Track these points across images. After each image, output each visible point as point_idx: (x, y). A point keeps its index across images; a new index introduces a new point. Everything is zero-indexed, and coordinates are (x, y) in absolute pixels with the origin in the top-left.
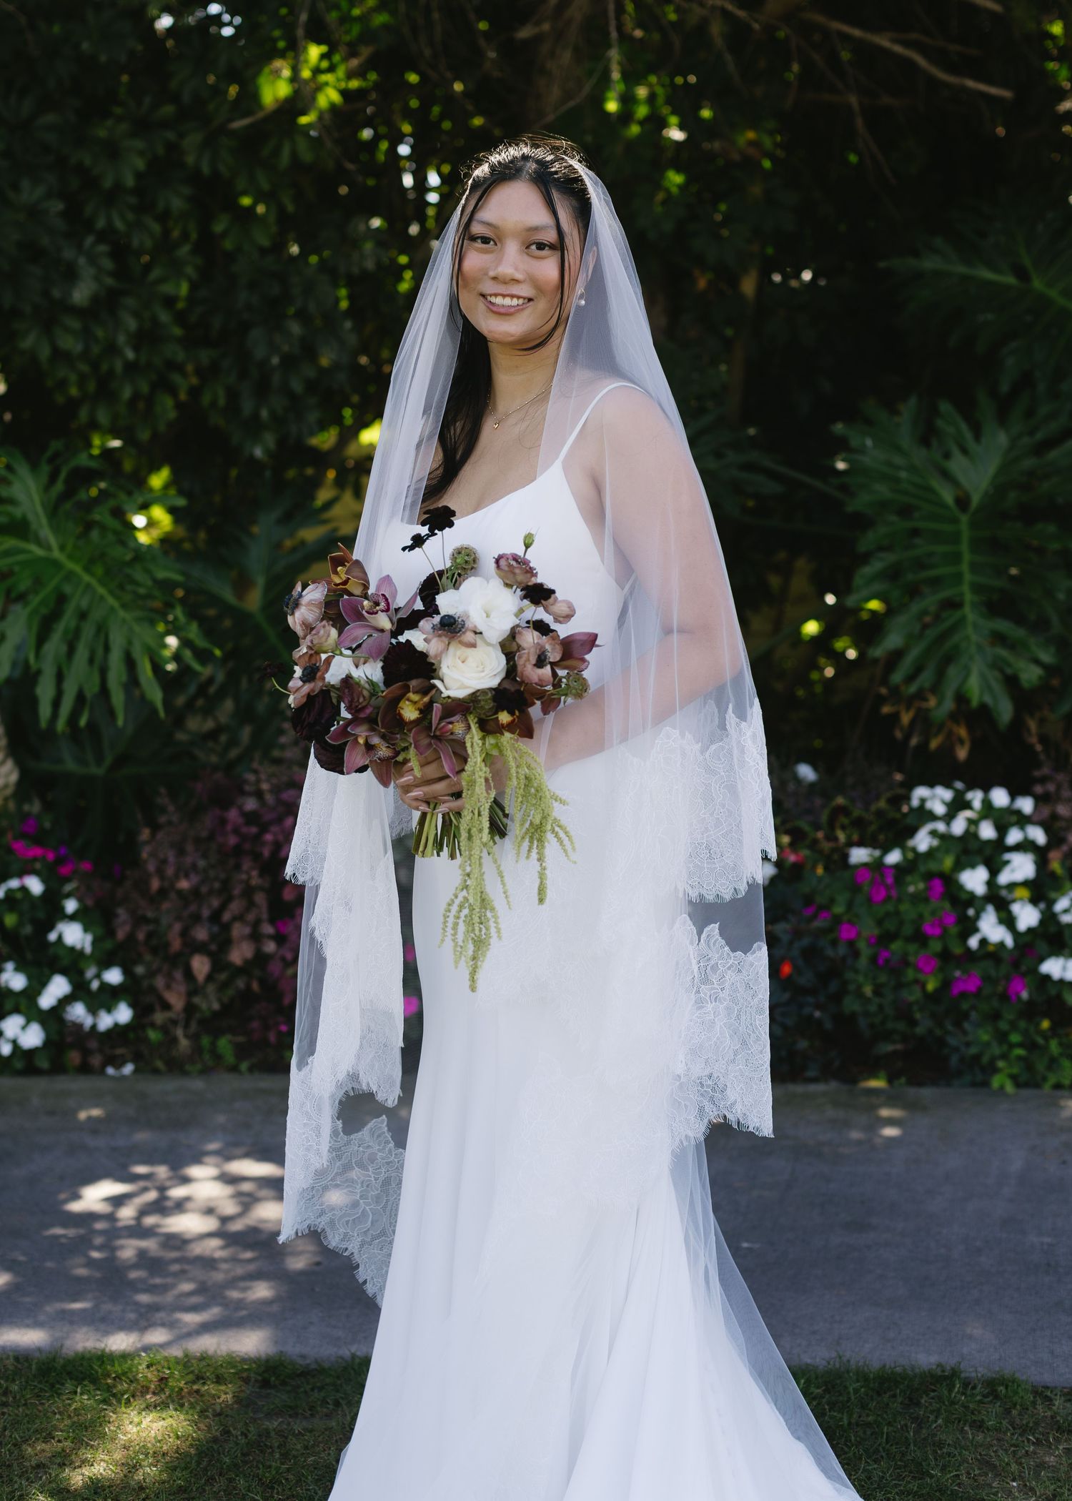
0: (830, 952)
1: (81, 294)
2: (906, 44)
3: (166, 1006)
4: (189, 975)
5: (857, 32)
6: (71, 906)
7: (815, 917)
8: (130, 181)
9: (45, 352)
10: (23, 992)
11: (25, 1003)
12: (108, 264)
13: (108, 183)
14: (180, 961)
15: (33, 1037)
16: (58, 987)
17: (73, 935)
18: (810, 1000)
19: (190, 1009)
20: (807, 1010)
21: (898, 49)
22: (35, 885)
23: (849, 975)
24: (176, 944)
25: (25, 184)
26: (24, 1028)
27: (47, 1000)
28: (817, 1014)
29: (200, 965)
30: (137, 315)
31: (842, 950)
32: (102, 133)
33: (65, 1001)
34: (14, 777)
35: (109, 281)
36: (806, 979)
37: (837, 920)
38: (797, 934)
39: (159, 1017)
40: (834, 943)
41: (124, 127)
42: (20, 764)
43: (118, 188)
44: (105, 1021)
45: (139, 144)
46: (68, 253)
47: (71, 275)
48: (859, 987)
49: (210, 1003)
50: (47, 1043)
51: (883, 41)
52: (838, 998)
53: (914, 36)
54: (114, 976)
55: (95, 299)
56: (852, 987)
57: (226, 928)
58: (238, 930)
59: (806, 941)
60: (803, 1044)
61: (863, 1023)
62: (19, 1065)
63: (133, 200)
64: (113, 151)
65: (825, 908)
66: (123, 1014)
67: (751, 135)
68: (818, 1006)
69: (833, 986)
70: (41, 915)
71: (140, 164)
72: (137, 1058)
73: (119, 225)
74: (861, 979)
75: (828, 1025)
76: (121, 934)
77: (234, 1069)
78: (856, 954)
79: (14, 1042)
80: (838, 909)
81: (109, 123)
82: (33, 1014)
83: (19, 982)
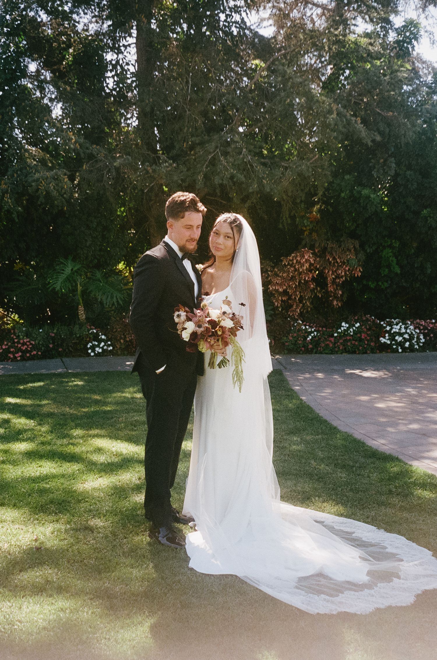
3: (117, 347)
4: (120, 342)
6: (100, 334)
11: (98, 346)
14: (119, 340)
15: (100, 351)
16: (103, 344)
17: (103, 337)
19: (120, 348)
22: (95, 331)
24: (118, 338)
27: (101, 346)
29: (122, 341)
33: (104, 346)
39: (116, 349)
42: (85, 315)
44: (109, 349)
49: (123, 347)
50: (102, 351)
54: (109, 343)
57: (125, 336)
58: (127, 336)
62: (98, 355)
66: (111, 348)
70: (97, 335)
72: (113, 355)
76: (110, 337)
79: (97, 351)
82: (100, 348)
83: (96, 343)
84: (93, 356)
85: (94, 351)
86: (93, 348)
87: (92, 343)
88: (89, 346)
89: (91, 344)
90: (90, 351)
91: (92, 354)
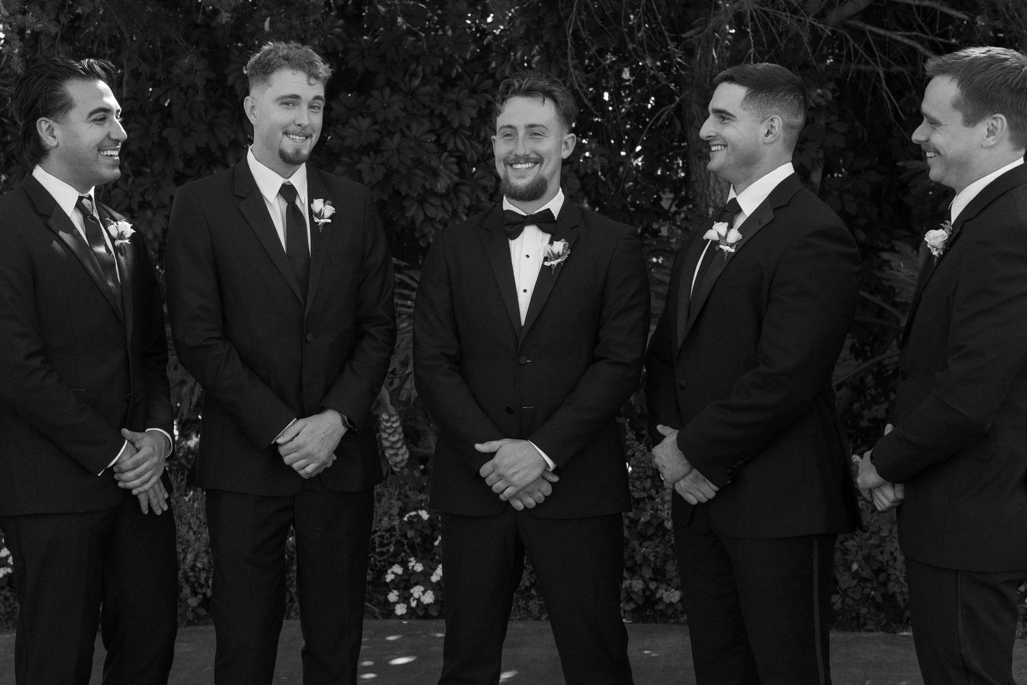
0: (880, 557)
1: (441, 186)
2: (909, 37)
5: (882, 32)
7: (870, 538)
8: (468, 123)
9: (421, 218)
10: (421, 572)
11: (423, 580)
12: (455, 168)
13: (456, 125)
15: (428, 598)
18: (869, 585)
20: (866, 591)
21: (906, 41)
22: (425, 515)
23: (891, 571)
25: (414, 126)
26: (424, 592)
27: (434, 578)
28: (872, 593)
30: (468, 195)
31: (886, 557)
32: (453, 97)
34: (407, 456)
35: (456, 178)
36: (867, 573)
37: (883, 540)
38: (860, 548)
40: (882, 552)
41: (466, 92)
42: (408, 448)
43: (461, 126)
45: (473, 101)
46: (434, 164)
47: (435, 174)
48: (897, 578)
50: (436, 601)
51: (898, 36)
52: (884, 584)
53: (915, 33)
55: (448, 189)
56: (893, 578)
59: (866, 551)
60: (864, 611)
61: (899, 598)
62: (421, 613)
63: (469, 133)
64: (459, 106)
65: (877, 533)
67: (819, 91)
68: (872, 589)
69: (882, 577)
70: (427, 531)
71: (474, 113)
73: (461, 146)
74: (898, 574)
75: (879, 600)
77: (538, 619)
78: (895, 559)
79: (418, 600)
80: (885, 533)
81: (457, 89)
82: (428, 586)
83: (419, 568)
84: (402, 617)
85: (406, 598)
86: (405, 584)
87: (404, 564)
88: (389, 577)
89: (398, 569)
90: (393, 596)
91: (400, 610)
